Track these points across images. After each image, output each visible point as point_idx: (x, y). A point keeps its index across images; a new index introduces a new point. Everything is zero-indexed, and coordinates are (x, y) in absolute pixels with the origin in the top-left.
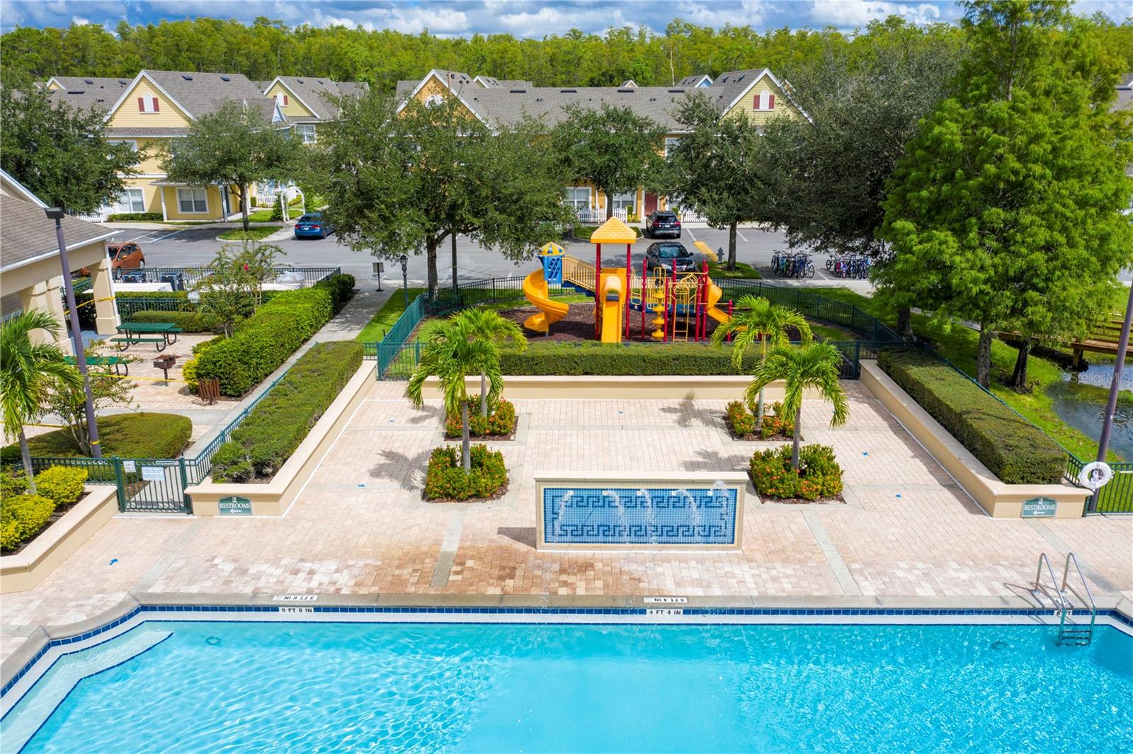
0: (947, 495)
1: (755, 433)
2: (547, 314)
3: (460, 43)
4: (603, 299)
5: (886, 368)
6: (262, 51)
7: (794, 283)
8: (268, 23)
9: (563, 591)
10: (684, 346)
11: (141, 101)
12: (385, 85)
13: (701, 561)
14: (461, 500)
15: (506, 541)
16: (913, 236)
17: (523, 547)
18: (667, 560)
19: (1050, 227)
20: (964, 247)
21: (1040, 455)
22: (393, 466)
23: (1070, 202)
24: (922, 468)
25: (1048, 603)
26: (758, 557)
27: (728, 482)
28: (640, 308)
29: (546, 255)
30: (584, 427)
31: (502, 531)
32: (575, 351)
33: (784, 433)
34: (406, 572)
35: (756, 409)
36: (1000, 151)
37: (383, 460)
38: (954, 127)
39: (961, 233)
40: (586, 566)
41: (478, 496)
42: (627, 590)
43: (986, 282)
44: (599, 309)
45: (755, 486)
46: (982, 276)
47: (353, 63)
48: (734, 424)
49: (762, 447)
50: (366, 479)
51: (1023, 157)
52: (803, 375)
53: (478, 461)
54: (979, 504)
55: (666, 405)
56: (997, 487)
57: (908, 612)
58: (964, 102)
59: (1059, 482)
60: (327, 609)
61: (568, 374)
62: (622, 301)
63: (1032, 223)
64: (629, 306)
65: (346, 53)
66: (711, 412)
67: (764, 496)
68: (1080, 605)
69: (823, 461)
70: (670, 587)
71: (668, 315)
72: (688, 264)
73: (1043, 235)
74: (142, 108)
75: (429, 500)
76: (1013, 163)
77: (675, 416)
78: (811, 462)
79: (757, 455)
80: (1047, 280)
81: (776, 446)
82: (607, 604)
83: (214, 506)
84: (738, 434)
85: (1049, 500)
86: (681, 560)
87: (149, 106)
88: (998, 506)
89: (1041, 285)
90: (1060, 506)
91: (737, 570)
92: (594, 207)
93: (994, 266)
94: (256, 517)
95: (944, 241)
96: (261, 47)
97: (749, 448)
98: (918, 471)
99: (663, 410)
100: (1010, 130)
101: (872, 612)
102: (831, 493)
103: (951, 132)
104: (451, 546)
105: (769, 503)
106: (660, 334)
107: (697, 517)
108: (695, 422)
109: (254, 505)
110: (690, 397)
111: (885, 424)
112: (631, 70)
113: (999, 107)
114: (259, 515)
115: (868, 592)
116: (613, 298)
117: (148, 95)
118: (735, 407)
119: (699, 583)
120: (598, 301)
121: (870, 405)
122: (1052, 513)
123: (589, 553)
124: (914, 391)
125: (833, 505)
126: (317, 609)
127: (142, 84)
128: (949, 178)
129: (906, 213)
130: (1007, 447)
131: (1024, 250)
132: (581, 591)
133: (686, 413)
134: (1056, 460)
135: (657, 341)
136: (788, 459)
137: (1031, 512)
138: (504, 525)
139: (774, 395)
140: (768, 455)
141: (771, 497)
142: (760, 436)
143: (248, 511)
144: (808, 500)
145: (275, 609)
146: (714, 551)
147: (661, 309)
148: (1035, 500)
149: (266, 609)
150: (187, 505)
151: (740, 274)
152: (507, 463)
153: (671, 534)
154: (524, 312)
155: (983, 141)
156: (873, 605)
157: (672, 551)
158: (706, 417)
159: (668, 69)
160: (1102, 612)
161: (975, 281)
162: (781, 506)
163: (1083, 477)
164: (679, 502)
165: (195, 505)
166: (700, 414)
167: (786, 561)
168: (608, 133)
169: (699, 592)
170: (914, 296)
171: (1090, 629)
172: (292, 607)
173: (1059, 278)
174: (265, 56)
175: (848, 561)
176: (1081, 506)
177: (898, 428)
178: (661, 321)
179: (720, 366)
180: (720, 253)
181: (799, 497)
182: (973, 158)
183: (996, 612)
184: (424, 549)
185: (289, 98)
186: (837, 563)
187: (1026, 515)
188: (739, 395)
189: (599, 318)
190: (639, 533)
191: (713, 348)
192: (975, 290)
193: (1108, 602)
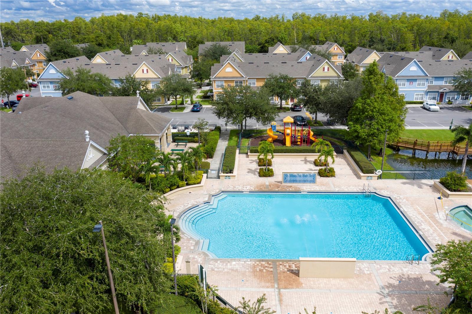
0: (355, 176)
1: (320, 165)
2: (273, 138)
3: (214, 22)
4: (286, 135)
5: (348, 151)
6: (143, 28)
7: (332, 127)
8: (143, 15)
9: (288, 190)
10: (304, 146)
11: (143, 70)
12: (189, 41)
13: (309, 186)
14: (266, 177)
15: (277, 183)
16: (352, 125)
17: (280, 184)
18: (303, 186)
19: (378, 125)
20: (362, 128)
21: (370, 169)
22: (250, 171)
23: (382, 120)
24: (351, 171)
25: (365, 191)
26: (319, 185)
27: (314, 173)
28: (294, 137)
29: (273, 125)
30: (285, 164)
31: (275, 182)
32: (282, 148)
33: (325, 165)
34: (262, 187)
35: (320, 160)
36: (368, 110)
37: (248, 170)
38: (360, 104)
39: (361, 125)
40: (291, 187)
41: (269, 176)
42: (298, 189)
43: (366, 135)
44: (285, 137)
45: (319, 175)
46: (365, 134)
47: (177, 33)
48: (316, 163)
49: (321, 168)
50: (247, 174)
51: (372, 111)
52: (328, 155)
53: (269, 170)
54: (359, 177)
55: (302, 160)
56: (362, 174)
57: (343, 193)
58: (362, 99)
59: (373, 174)
60: (251, 192)
61: (281, 153)
62: (290, 135)
63: (375, 124)
64: (292, 137)
65: (175, 29)
66: (311, 161)
67: (321, 176)
68: (369, 192)
69: (332, 170)
70: (305, 189)
71: (301, 139)
72: (304, 122)
73: (376, 127)
74: (143, 72)
75: (261, 177)
76: (370, 113)
77: (304, 162)
78: (330, 170)
79: (320, 169)
80: (378, 135)
81: (323, 168)
82: (295, 191)
83: (224, 178)
84: (316, 165)
85: (371, 177)
86: (306, 186)
87: (145, 71)
88: (362, 178)
89: (377, 136)
90: (373, 178)
91: (316, 187)
92: (275, 100)
93: (367, 132)
94: (231, 180)
95: (358, 127)
96: (143, 26)
97: (318, 168)
98: (351, 172)
99: (301, 161)
100: (369, 106)
101: (337, 193)
102: (333, 176)
103: (359, 105)
104: (267, 184)
105: (322, 177)
106: (299, 143)
107: (309, 179)
108: (308, 163)
109: (231, 177)
110: (305, 158)
111: (346, 163)
112: (280, 37)
113: (368, 101)
114: (232, 179)
115: (337, 190)
116: (288, 135)
117: (145, 69)
118: (316, 160)
119: (310, 189)
120: (284, 135)
121: (344, 159)
122: (372, 179)
123: (291, 185)
124: (352, 157)
125: (333, 178)
126: (250, 192)
127: (144, 65)
128: (359, 114)
129: (351, 120)
130: (364, 167)
131: (372, 130)
132: (291, 189)
133: (306, 161)
134: (372, 170)
135: (298, 145)
136: (325, 170)
137: (368, 179)
138: (276, 181)
139: (323, 158)
140: (322, 169)
141: (322, 176)
142: (321, 166)
143: (230, 178)
144: (329, 177)
145: (243, 192)
146: (312, 184)
147: (299, 137)
148: (369, 177)
149: (241, 192)
150: (219, 177)
151: (318, 125)
152: (273, 170)
153: (305, 181)
154: (265, 136)
155: (365, 108)
156: (337, 191)
157: (305, 184)
158: (310, 162)
159: (294, 35)
160: (373, 193)
161: (364, 135)
162: (324, 178)
163: (377, 173)
164: (306, 176)
165: (221, 177)
166: (309, 161)
167: (324, 186)
168: (281, 82)
169: (310, 190)
170: (353, 137)
171: (370, 195)
172: (245, 192)
173: (380, 135)
174: (144, 29)
175: (334, 186)
176: (377, 178)
177: (349, 164)
178: (299, 140)
179: (313, 151)
180: (313, 118)
181: (327, 176)
182: (363, 111)
183: (356, 193)
184: (263, 184)
185: (173, 59)
186: (332, 186)
187: (367, 179)
188: (316, 157)
189: (285, 139)
190: (300, 182)
191: (311, 147)
192: (363, 137)
193: (374, 191)
